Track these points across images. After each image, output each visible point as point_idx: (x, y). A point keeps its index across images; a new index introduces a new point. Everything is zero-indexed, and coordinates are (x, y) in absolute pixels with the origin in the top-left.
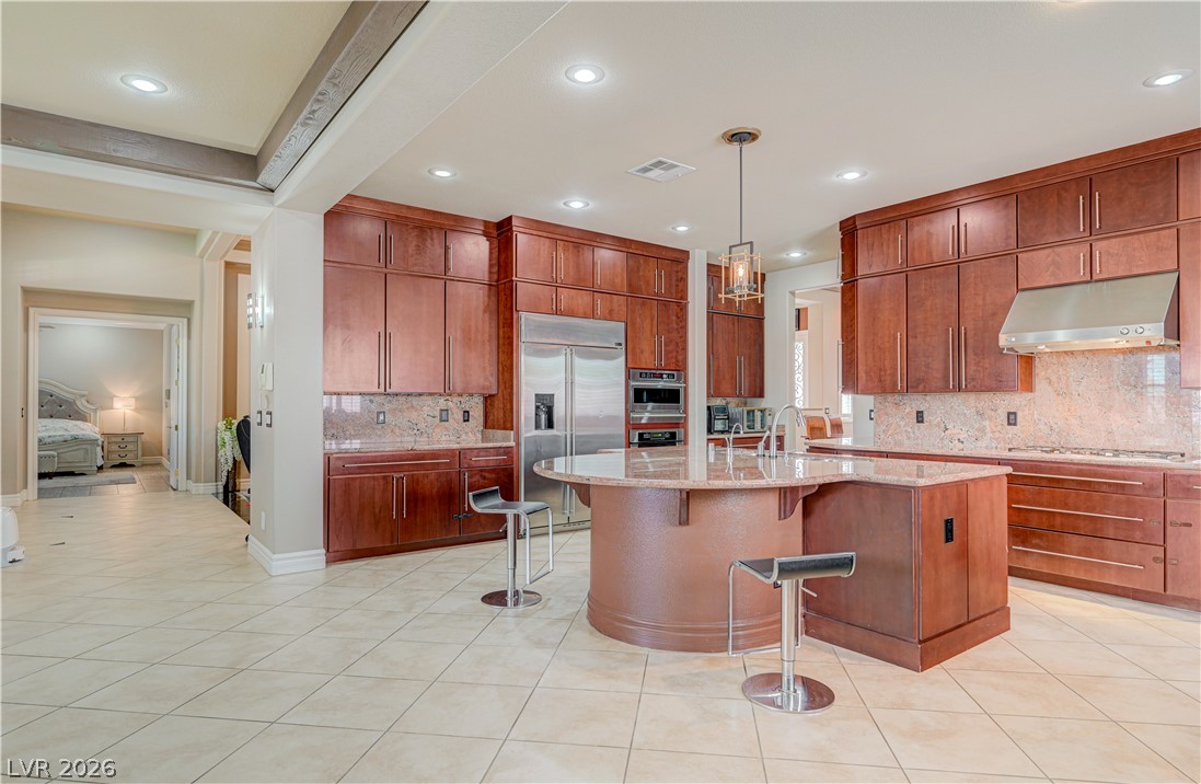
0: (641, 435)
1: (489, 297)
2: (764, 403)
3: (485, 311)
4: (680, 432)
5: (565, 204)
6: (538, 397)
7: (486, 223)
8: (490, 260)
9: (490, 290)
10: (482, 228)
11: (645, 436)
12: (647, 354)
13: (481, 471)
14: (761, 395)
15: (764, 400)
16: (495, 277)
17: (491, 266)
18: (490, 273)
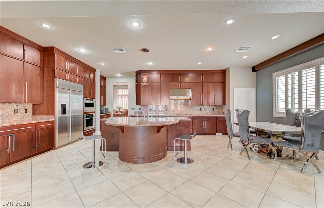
0: (86, 115)
1: (40, 71)
2: (105, 107)
3: (39, 75)
4: (94, 114)
5: (78, 50)
6: (62, 105)
7: (39, 46)
8: (41, 58)
9: (40, 68)
10: (38, 47)
11: (87, 115)
12: (88, 94)
13: (44, 129)
14: (105, 105)
15: (106, 106)
16: (42, 65)
17: (41, 61)
18: (41, 63)
